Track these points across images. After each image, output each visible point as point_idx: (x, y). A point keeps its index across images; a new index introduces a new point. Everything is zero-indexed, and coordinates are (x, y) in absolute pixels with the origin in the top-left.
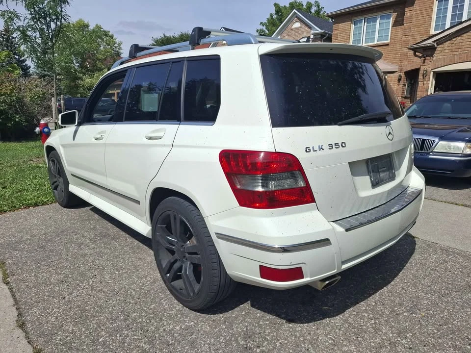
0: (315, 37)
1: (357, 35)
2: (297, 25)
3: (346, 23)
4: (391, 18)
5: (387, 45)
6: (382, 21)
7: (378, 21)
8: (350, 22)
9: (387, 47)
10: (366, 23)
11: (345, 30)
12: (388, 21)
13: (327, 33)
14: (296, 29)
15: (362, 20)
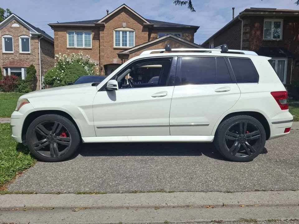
0: (33, 36)
1: (72, 41)
2: (16, 25)
3: (63, 32)
4: (91, 35)
5: (91, 49)
6: (86, 36)
7: (84, 35)
8: (66, 32)
9: (90, 50)
10: (76, 35)
11: (63, 36)
12: (89, 36)
13: (42, 35)
14: (15, 28)
15: (74, 32)
